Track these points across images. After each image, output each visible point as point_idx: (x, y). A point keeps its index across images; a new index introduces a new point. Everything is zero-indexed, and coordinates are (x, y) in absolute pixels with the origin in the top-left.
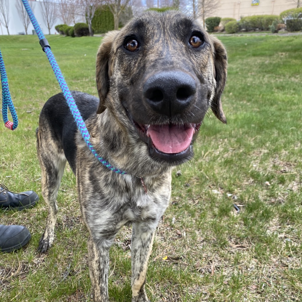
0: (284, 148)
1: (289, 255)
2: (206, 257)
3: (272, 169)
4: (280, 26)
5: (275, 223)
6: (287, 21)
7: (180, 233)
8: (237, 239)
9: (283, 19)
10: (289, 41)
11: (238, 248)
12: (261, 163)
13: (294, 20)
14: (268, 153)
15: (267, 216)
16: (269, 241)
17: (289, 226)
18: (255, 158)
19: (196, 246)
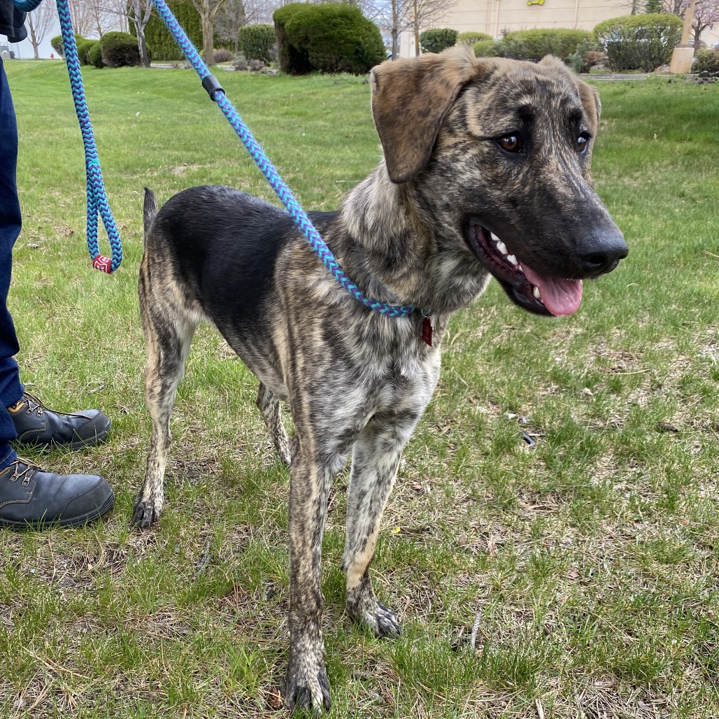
0: (616, 324)
1: (635, 519)
2: (477, 527)
3: (595, 365)
4: (593, 55)
5: (606, 464)
6: (610, 45)
7: (419, 487)
8: (533, 494)
9: (602, 40)
10: (616, 94)
11: (538, 511)
12: (571, 353)
13: (627, 44)
14: (584, 335)
15: (589, 451)
16: (596, 496)
17: (634, 469)
18: (558, 344)
19: (455, 508)
